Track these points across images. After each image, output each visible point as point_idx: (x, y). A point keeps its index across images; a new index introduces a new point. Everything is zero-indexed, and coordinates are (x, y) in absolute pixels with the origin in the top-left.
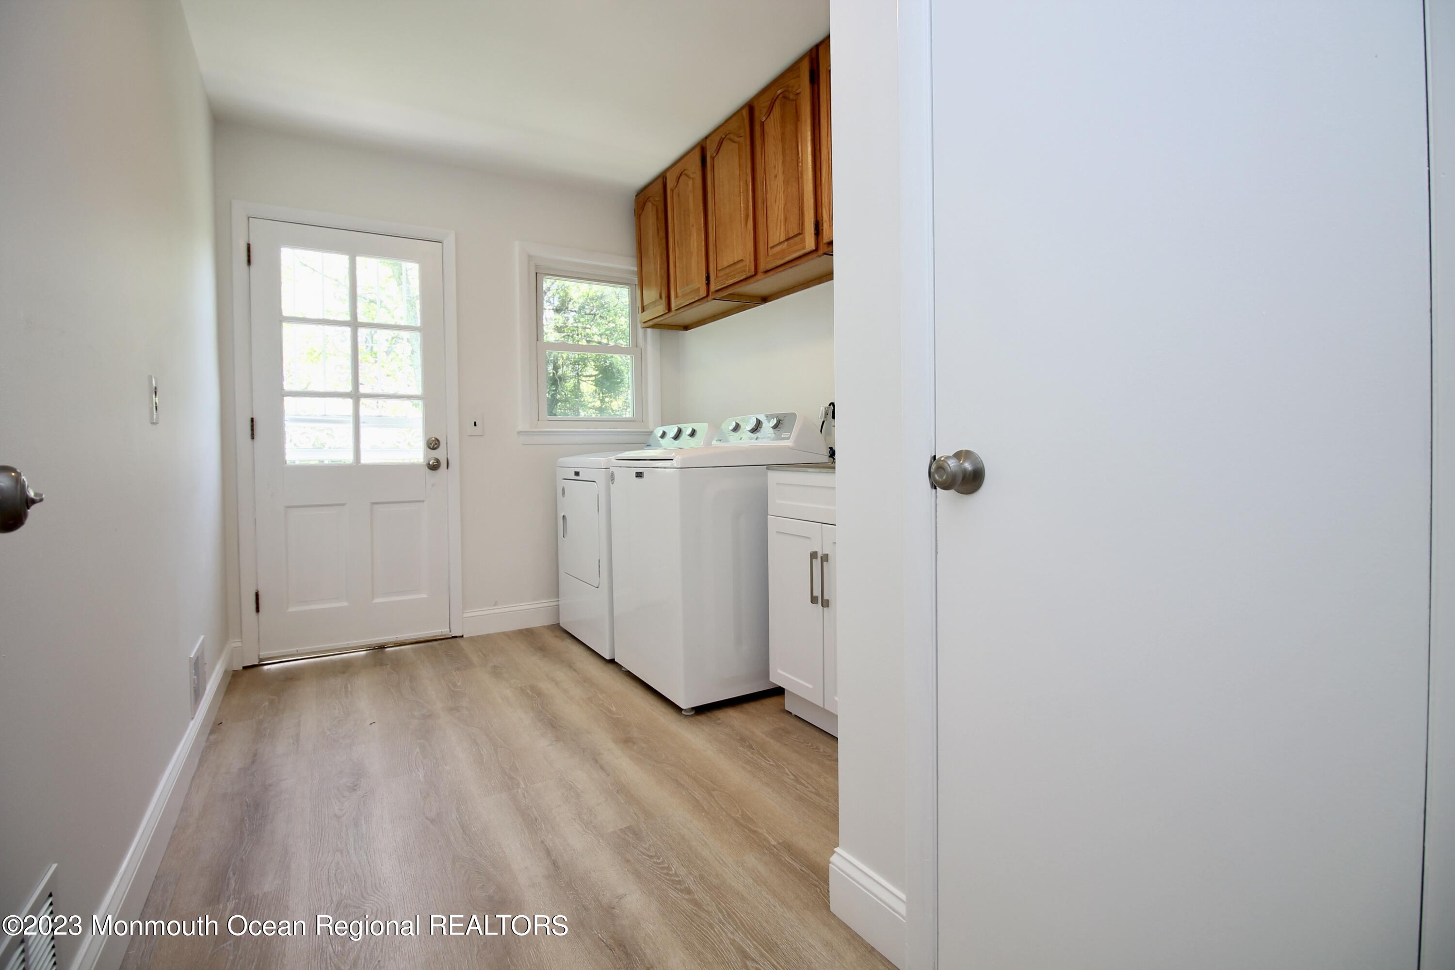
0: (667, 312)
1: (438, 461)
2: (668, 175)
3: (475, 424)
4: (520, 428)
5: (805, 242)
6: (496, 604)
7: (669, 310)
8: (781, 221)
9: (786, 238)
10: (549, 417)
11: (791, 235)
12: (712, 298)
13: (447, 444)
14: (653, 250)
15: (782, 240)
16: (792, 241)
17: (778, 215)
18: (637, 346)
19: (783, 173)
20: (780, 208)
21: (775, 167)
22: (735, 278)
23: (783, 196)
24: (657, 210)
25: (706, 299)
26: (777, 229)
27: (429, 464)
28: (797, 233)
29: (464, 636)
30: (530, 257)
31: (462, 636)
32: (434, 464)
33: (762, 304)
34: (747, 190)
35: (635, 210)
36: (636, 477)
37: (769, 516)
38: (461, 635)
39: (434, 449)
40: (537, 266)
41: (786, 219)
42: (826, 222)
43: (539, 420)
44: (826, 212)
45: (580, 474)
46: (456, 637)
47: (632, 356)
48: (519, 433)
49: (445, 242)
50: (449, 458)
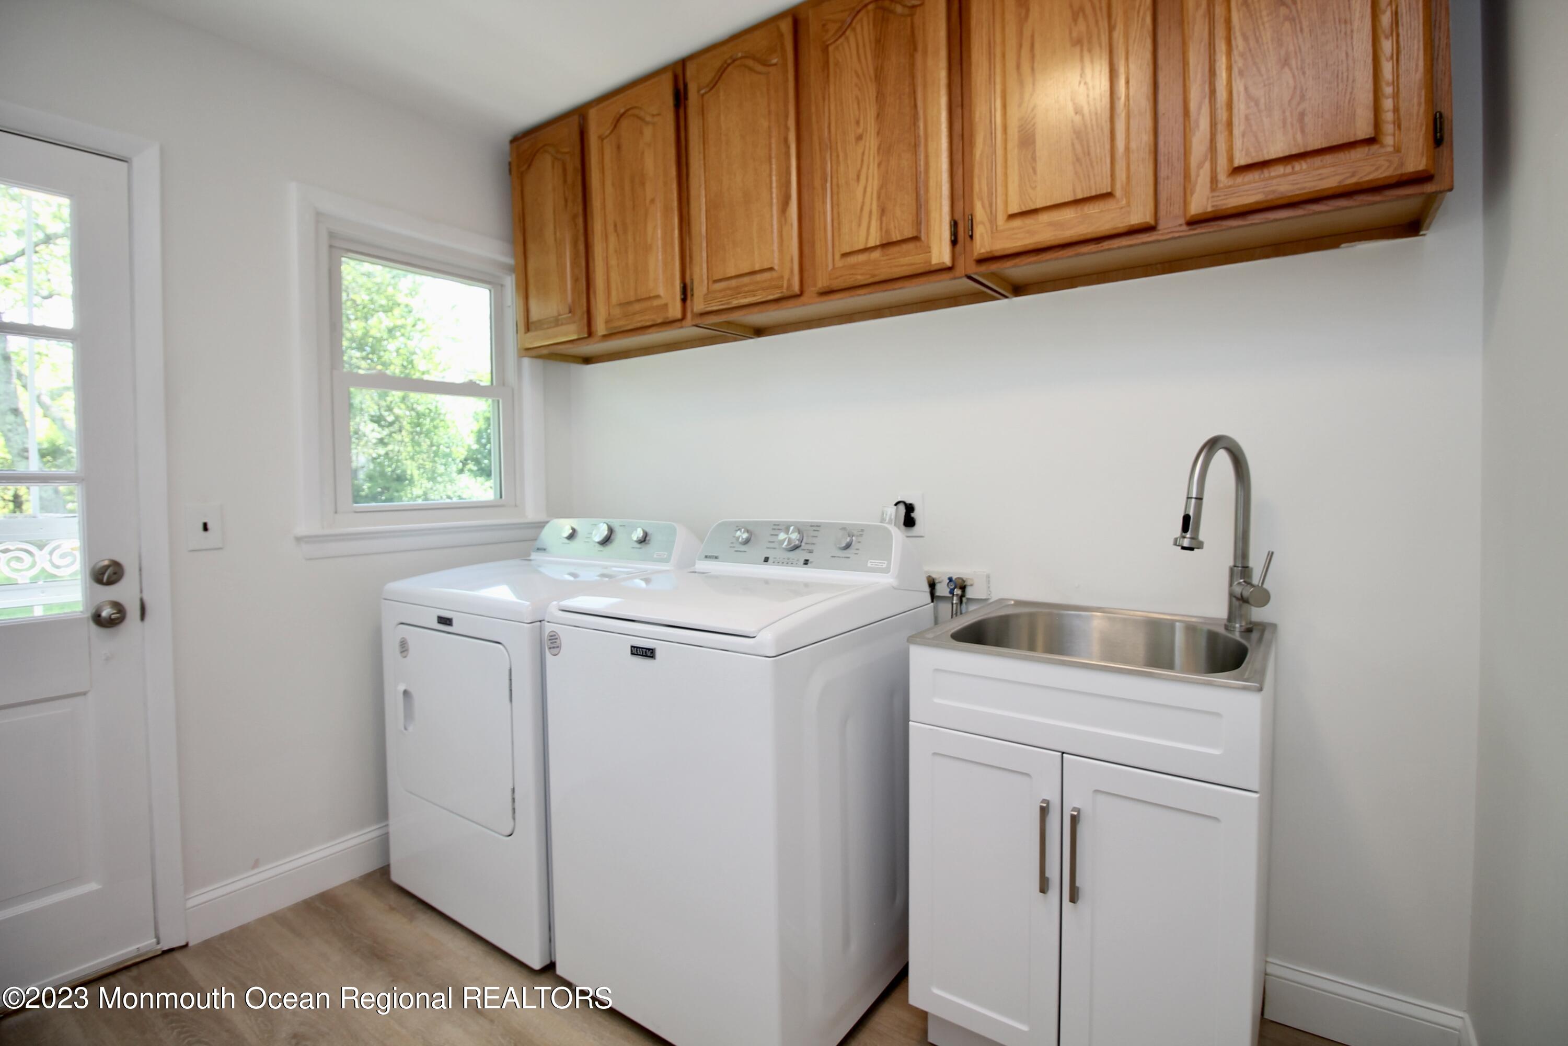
0: (586, 336)
1: (119, 608)
2: (593, 113)
3: (205, 527)
4: (302, 530)
5: (930, 252)
6: (256, 865)
7: (590, 334)
8: (871, 212)
9: (884, 242)
10: (355, 505)
11: (896, 236)
12: (694, 323)
13: (140, 570)
14: (555, 233)
15: (871, 244)
16: (893, 250)
17: (863, 203)
18: (504, 385)
19: (878, 133)
20: (869, 190)
21: (858, 123)
22: (754, 296)
23: (876, 172)
24: (565, 170)
25: (678, 324)
26: (859, 225)
27: (99, 616)
28: (911, 236)
29: (191, 944)
30: (319, 216)
31: (186, 946)
32: (113, 617)
33: (752, 338)
34: (788, 155)
35: (510, 164)
36: (632, 654)
37: (910, 723)
38: (183, 943)
39: (110, 583)
40: (332, 235)
41: (883, 211)
42: (983, 223)
43: (336, 512)
44: (983, 207)
45: (454, 622)
46: (171, 950)
47: (498, 402)
48: (299, 539)
49: (136, 162)
50: (146, 598)
